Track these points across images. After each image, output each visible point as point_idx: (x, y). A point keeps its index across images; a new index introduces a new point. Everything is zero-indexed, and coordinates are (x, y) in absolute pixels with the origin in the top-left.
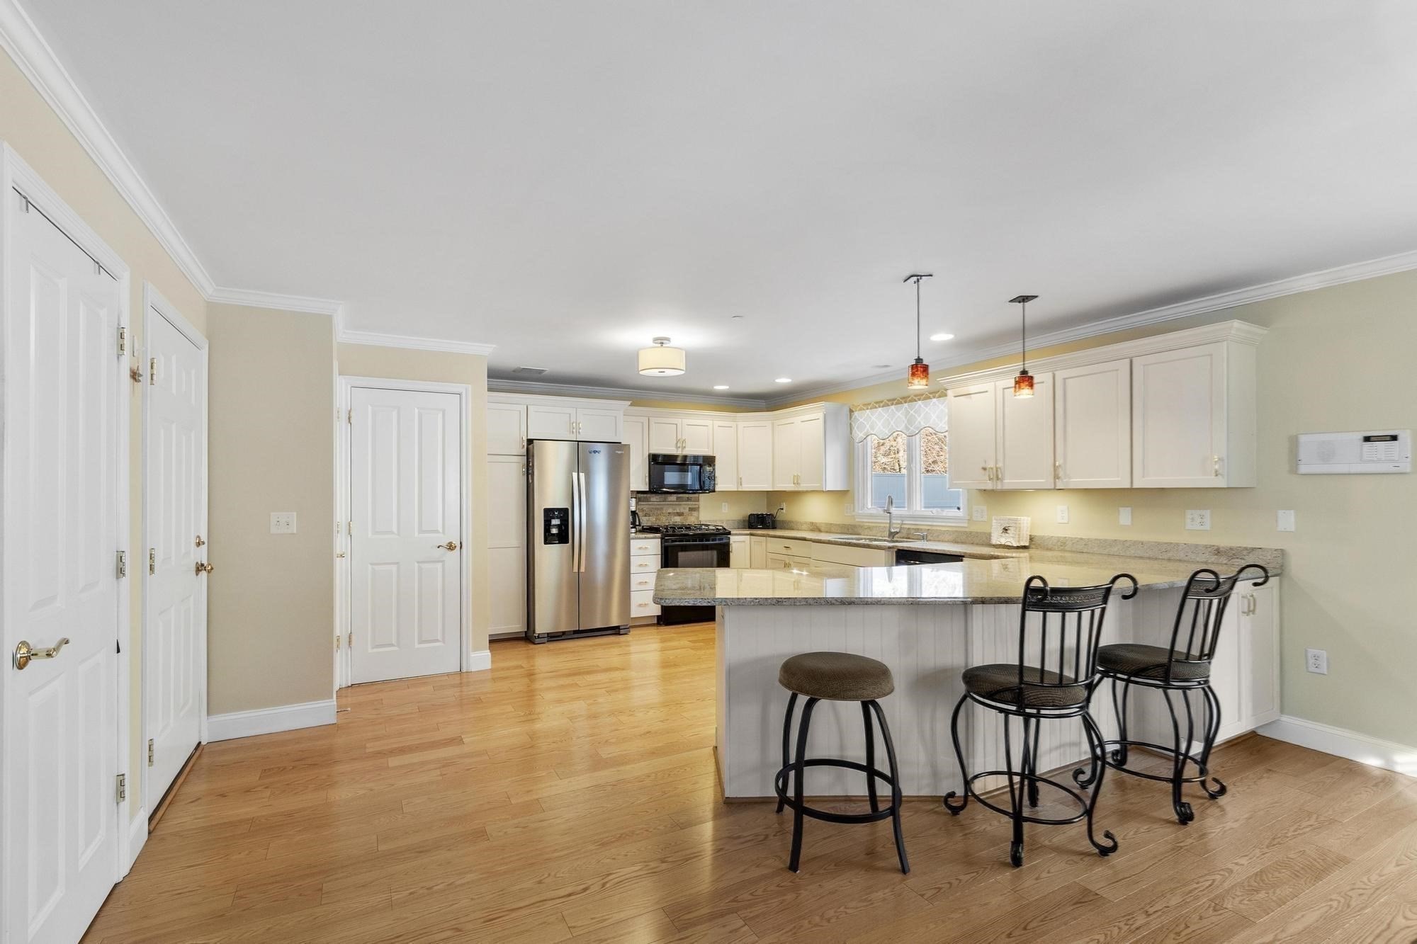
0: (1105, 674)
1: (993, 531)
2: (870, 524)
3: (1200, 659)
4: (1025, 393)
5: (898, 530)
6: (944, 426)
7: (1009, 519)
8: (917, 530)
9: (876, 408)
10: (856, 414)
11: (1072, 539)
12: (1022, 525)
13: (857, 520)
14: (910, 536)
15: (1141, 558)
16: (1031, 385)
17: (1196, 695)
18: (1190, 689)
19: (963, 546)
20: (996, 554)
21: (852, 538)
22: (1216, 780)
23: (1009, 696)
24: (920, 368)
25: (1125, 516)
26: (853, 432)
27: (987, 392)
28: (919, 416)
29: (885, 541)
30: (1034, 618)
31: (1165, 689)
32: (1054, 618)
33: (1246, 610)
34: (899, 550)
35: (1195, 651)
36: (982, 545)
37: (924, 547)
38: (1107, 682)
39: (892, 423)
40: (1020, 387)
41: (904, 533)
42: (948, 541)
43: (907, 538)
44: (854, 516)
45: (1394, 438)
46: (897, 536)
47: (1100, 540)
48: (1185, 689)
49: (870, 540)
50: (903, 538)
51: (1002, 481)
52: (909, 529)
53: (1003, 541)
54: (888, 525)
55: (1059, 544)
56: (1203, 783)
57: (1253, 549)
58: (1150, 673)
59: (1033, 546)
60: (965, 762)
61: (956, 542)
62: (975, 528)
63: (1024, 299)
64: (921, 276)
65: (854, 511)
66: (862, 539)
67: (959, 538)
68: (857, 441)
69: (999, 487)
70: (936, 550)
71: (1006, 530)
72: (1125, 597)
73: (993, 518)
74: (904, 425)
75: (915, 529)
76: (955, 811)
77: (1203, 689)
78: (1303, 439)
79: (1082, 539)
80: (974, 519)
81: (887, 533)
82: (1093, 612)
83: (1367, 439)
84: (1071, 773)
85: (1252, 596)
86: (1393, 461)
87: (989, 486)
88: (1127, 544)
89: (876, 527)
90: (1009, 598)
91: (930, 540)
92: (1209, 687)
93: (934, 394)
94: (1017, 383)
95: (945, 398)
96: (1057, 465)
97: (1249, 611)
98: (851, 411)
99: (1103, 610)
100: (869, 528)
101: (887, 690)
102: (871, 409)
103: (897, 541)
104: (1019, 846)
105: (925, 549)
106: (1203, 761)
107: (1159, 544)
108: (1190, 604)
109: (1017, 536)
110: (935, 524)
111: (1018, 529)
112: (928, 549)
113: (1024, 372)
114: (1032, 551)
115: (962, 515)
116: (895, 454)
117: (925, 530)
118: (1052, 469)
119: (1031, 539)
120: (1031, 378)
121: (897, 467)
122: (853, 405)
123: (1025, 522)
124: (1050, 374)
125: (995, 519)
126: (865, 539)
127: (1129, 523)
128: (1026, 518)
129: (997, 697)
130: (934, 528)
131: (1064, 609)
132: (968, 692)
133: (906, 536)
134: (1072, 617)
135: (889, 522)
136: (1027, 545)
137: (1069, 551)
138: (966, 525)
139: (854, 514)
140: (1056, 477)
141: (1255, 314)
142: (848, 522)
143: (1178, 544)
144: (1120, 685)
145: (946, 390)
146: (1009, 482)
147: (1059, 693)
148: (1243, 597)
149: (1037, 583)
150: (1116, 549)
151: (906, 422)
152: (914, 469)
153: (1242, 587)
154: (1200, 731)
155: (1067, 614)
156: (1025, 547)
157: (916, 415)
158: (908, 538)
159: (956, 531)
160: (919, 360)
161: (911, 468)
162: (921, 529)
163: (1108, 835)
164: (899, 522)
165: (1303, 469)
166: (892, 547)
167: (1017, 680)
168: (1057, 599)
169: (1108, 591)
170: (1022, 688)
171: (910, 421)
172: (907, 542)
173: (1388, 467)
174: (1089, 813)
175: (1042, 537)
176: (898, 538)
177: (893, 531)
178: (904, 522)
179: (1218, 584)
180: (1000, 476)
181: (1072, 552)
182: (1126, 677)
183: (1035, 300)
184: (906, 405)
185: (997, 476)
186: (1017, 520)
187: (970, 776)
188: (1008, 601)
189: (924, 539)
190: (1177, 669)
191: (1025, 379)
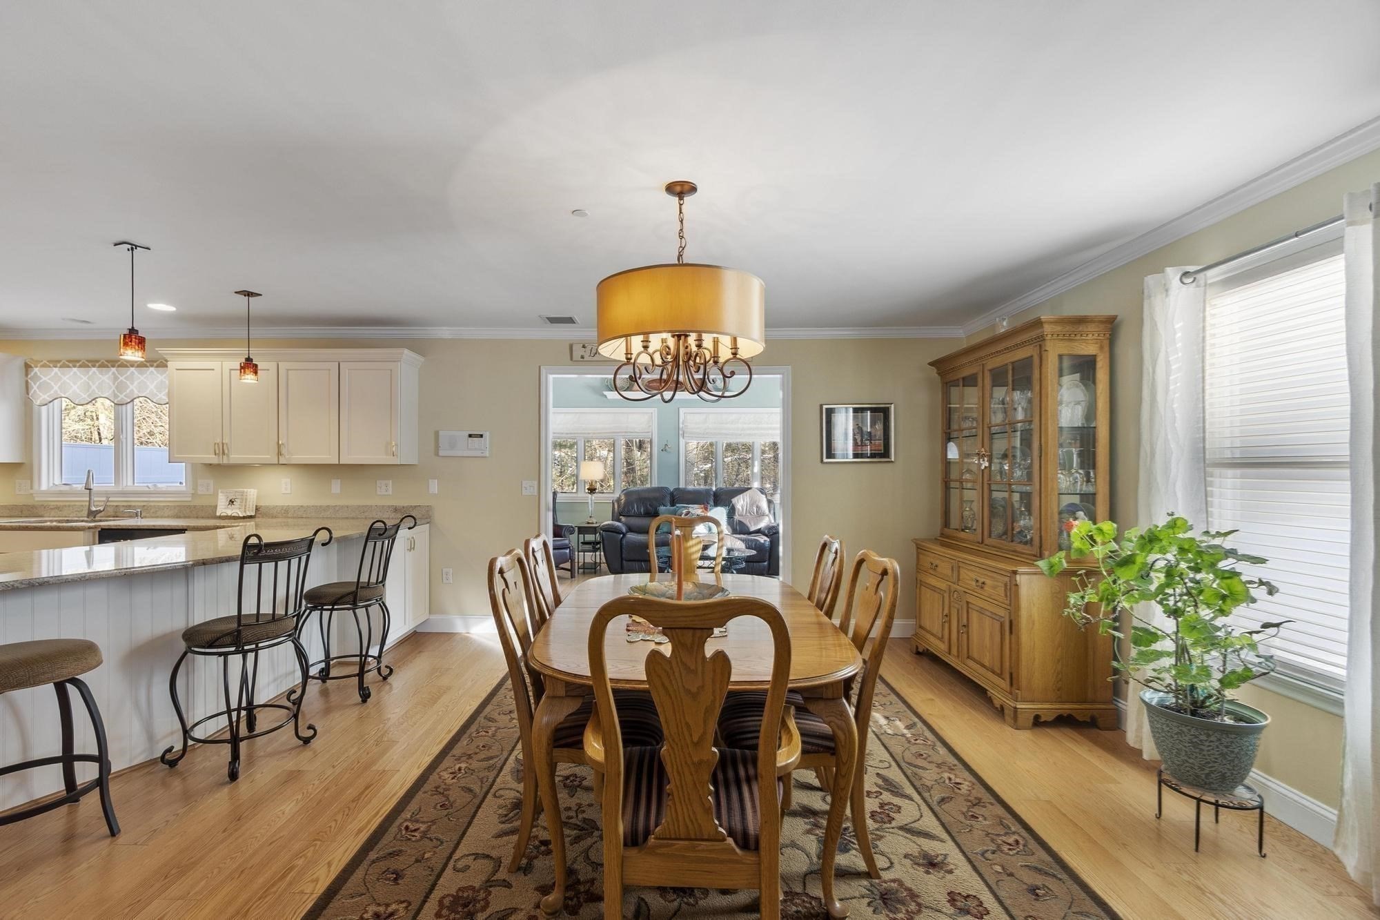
0: (314, 608)
1: (219, 504)
2: (58, 504)
3: (376, 584)
4: (249, 378)
5: (102, 509)
6: (164, 397)
7: (236, 492)
8: (129, 507)
9: (69, 367)
10: (36, 370)
11: (294, 507)
12: (248, 497)
13: (37, 499)
14: (118, 514)
15: (347, 518)
16: (256, 373)
17: (375, 610)
18: (370, 606)
19: (187, 520)
20: (222, 524)
21: (31, 521)
22: (387, 667)
23: (228, 639)
24: (133, 337)
25: (336, 486)
26: (31, 392)
27: (213, 370)
28: (132, 384)
29: (82, 521)
30: (251, 569)
31: (354, 610)
32: (268, 567)
33: (409, 548)
34: (102, 529)
35: (373, 580)
36: (208, 518)
37: (139, 524)
38: (316, 614)
39: (94, 387)
40: (245, 372)
41: (111, 511)
42: (168, 517)
43: (114, 517)
44: (32, 494)
45: (481, 436)
46: (99, 515)
47: (316, 506)
48: (366, 607)
49: (59, 521)
50: (109, 517)
51: (228, 456)
52: (117, 506)
53: (229, 513)
54: (88, 504)
55: (283, 511)
56: (379, 670)
57: (415, 507)
58: (344, 600)
59: (259, 516)
60: (185, 716)
61: (178, 517)
62: (198, 502)
63: (249, 294)
64: (136, 246)
65: (32, 488)
66: (46, 521)
67: (181, 511)
68: (38, 403)
69: (225, 461)
70: (154, 526)
71: (232, 502)
72: (323, 545)
73: (220, 491)
74: (111, 391)
75: (126, 506)
76: (172, 764)
77: (379, 604)
78: (441, 433)
79: (302, 506)
80: (199, 493)
81: (86, 513)
82: (300, 559)
83: (470, 436)
84: (285, 697)
85: (413, 538)
86: (482, 450)
87: (214, 460)
88: (337, 508)
89: (69, 506)
90: (229, 557)
91: (145, 517)
92: (383, 602)
93: (152, 363)
94: (242, 368)
95: (165, 368)
96: (280, 443)
97: (411, 549)
98: (27, 367)
99: (308, 557)
100: (58, 508)
101: (94, 663)
102: (61, 367)
103: (101, 521)
104: (236, 763)
105: (139, 526)
106: (379, 658)
107: (359, 506)
108: (370, 545)
109: (244, 507)
110: (152, 499)
111: (244, 500)
112: (143, 526)
113: (249, 360)
114: (257, 520)
115: (184, 489)
116: (92, 419)
117: (139, 507)
118: (277, 447)
119: (257, 509)
120: (256, 366)
121: (96, 436)
122: (32, 359)
123: (252, 493)
124: (275, 364)
125: (221, 492)
126: (51, 521)
127: (338, 491)
128: (252, 490)
129: (217, 644)
130: (152, 504)
131: (276, 559)
132: (189, 648)
133: (113, 514)
134: (283, 565)
135: (88, 499)
136: (253, 514)
137: (291, 518)
138: (190, 499)
139: (31, 491)
140: (279, 454)
141: (418, 346)
142: (20, 501)
143: (371, 506)
144: (326, 614)
145: (167, 361)
146: (235, 457)
147: (272, 627)
148: (408, 539)
149: (254, 541)
150: (329, 513)
151: (114, 388)
152: (124, 441)
153: (403, 533)
154: (376, 636)
155: (279, 563)
156: (251, 517)
157: (128, 382)
158: (116, 516)
159: (178, 506)
160: (133, 331)
161: (119, 439)
162: (134, 506)
163: (311, 727)
164: (104, 499)
165: (441, 453)
166: (95, 527)
167: (236, 625)
168: (271, 552)
169: (312, 541)
170: (240, 630)
171: (120, 387)
172: (114, 520)
173: (478, 453)
174: (296, 716)
175: (267, 507)
176: (101, 517)
177: (94, 509)
178: (110, 499)
179: (386, 529)
180: (226, 452)
181: (294, 518)
182: (331, 607)
183: (260, 297)
184: (114, 369)
185: (222, 450)
186: (243, 492)
187: (189, 725)
188: (228, 560)
189: (137, 516)
190: (361, 593)
191: (249, 365)
